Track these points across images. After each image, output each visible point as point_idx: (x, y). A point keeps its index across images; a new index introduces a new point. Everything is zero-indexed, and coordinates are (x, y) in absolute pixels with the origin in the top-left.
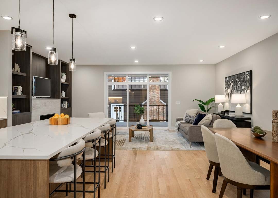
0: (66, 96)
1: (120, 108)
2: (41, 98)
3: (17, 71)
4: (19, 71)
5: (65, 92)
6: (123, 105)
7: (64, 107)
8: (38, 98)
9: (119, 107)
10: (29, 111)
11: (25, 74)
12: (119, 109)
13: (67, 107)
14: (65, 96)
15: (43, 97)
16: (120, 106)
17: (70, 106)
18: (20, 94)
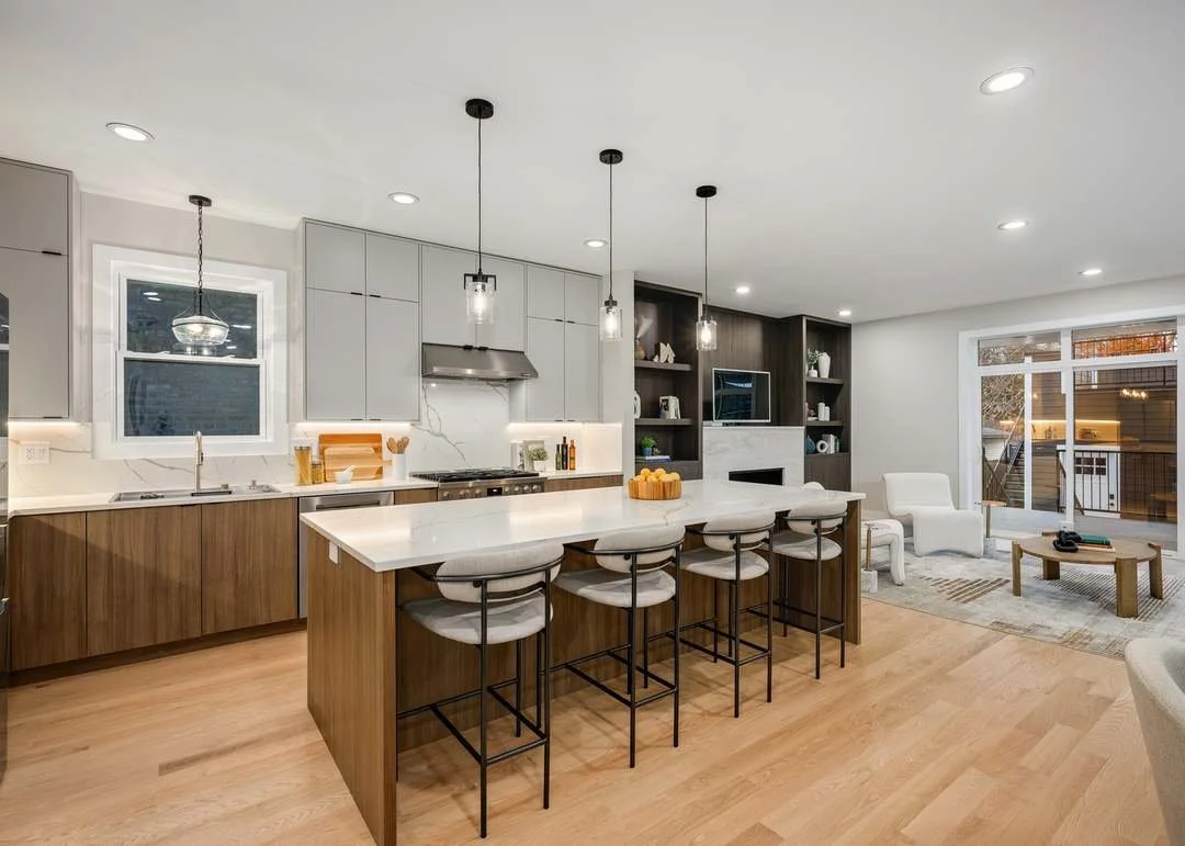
0: (832, 417)
1: (1101, 462)
2: (738, 424)
3: (667, 361)
4: (671, 361)
5: (828, 408)
6: (1118, 448)
7: (824, 451)
8: (731, 424)
9: (1095, 456)
10: (697, 459)
11: (686, 367)
12: (1095, 466)
13: (832, 451)
14: (828, 419)
15: (744, 421)
16: (1103, 456)
17: (844, 447)
18: (673, 416)
